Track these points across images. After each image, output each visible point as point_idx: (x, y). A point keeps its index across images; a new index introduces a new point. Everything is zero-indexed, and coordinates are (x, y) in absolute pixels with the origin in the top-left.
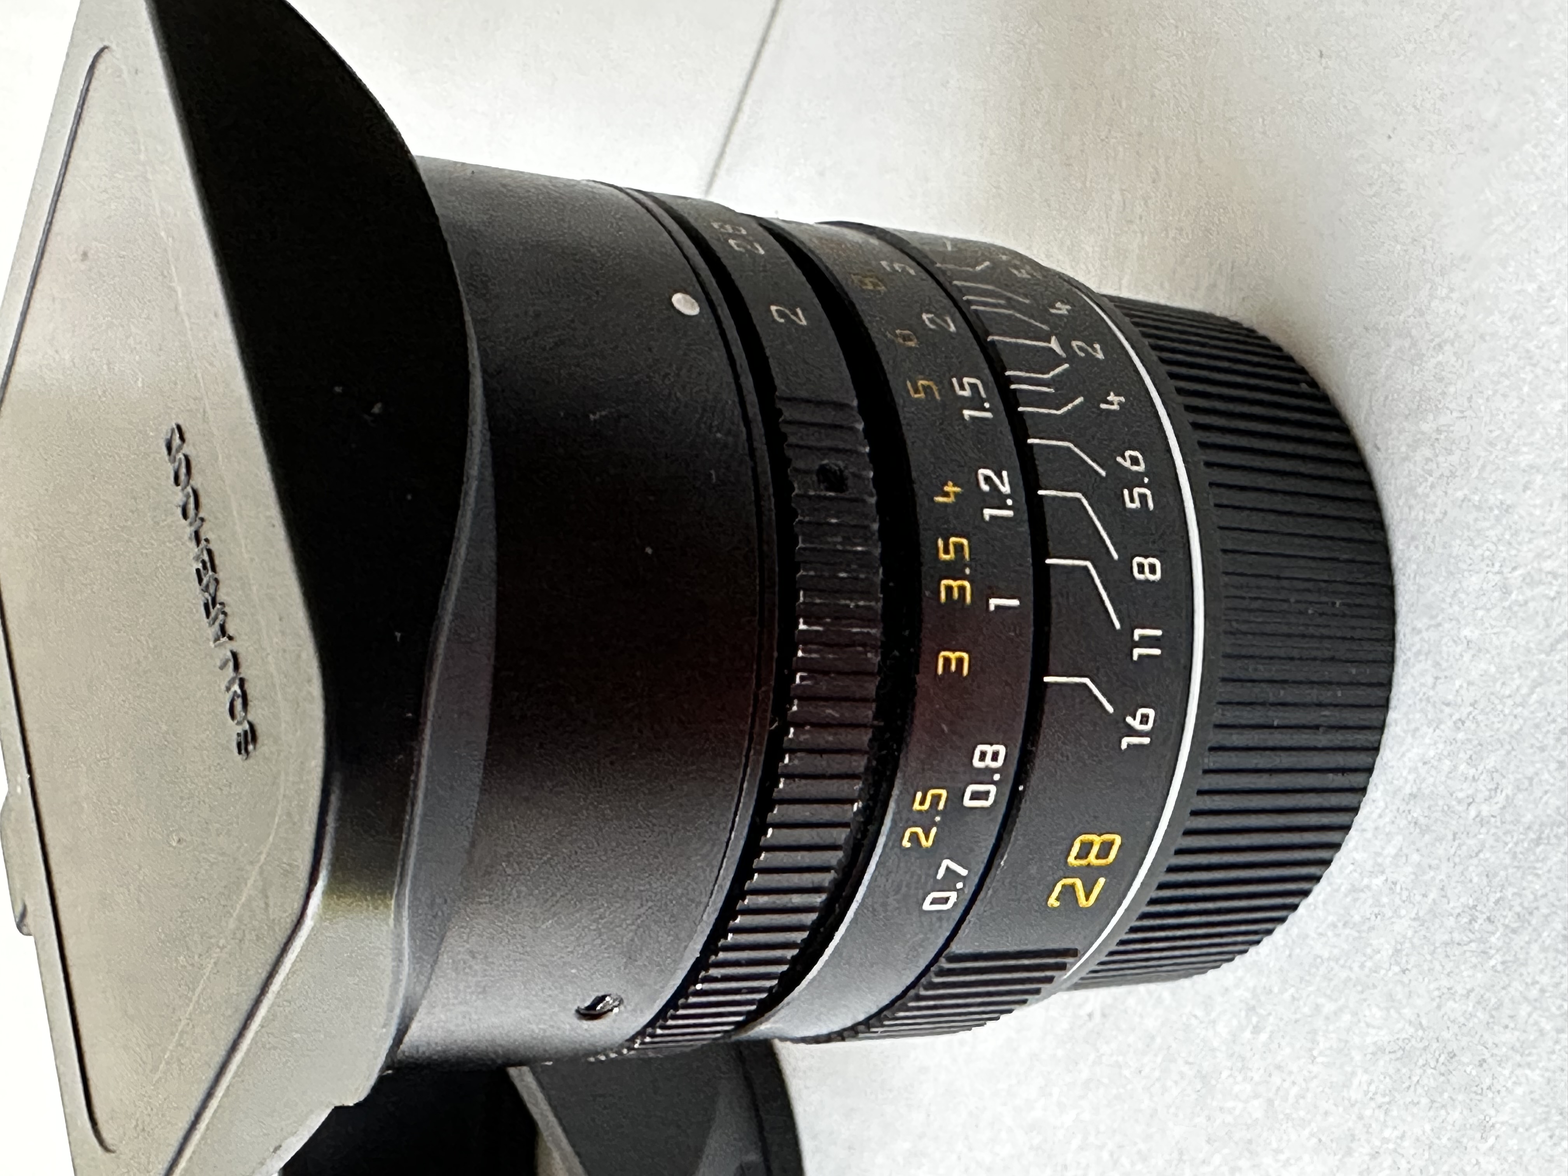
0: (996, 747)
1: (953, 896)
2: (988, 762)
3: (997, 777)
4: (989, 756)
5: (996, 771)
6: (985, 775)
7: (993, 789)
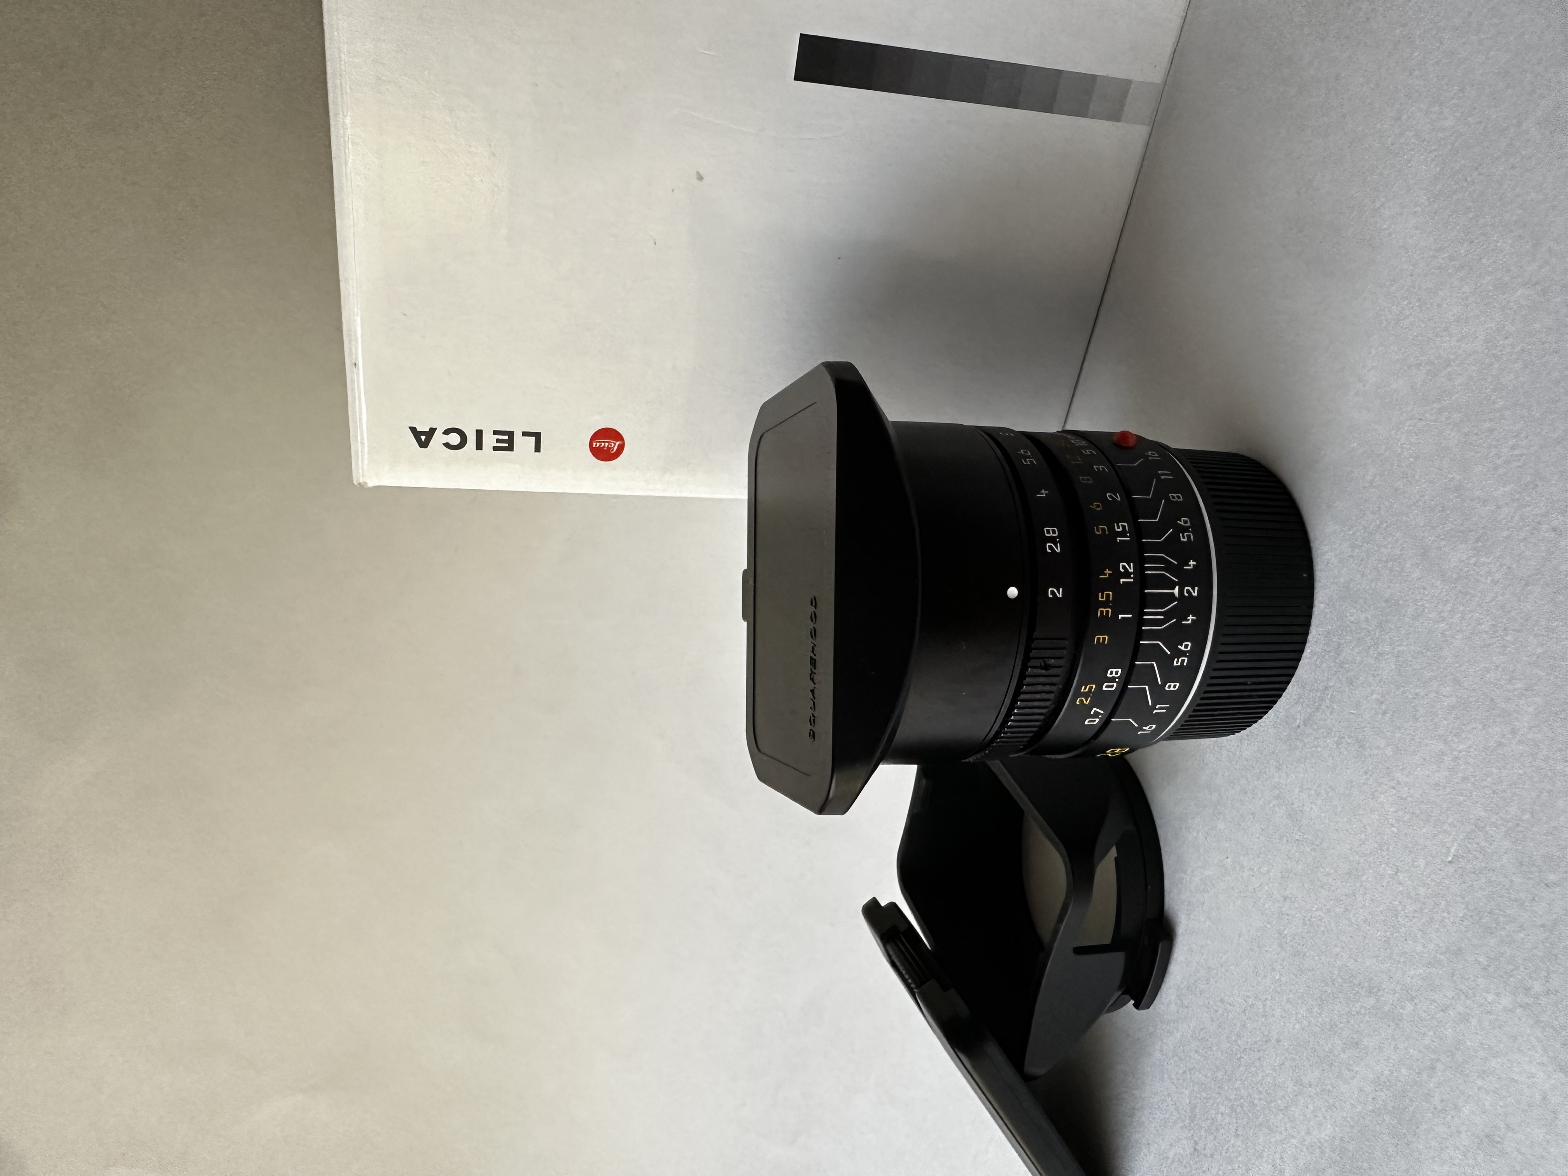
0: (1117, 670)
1: (1097, 720)
2: (1114, 675)
3: (1117, 680)
4: (1114, 673)
5: (1117, 678)
6: (1113, 679)
7: (1115, 684)
